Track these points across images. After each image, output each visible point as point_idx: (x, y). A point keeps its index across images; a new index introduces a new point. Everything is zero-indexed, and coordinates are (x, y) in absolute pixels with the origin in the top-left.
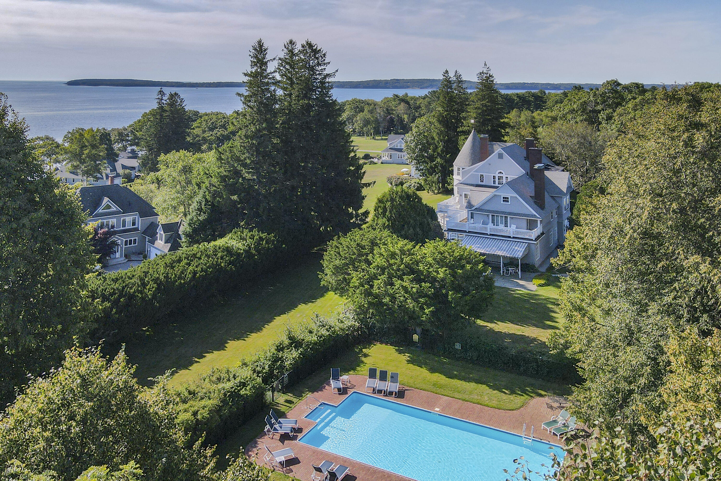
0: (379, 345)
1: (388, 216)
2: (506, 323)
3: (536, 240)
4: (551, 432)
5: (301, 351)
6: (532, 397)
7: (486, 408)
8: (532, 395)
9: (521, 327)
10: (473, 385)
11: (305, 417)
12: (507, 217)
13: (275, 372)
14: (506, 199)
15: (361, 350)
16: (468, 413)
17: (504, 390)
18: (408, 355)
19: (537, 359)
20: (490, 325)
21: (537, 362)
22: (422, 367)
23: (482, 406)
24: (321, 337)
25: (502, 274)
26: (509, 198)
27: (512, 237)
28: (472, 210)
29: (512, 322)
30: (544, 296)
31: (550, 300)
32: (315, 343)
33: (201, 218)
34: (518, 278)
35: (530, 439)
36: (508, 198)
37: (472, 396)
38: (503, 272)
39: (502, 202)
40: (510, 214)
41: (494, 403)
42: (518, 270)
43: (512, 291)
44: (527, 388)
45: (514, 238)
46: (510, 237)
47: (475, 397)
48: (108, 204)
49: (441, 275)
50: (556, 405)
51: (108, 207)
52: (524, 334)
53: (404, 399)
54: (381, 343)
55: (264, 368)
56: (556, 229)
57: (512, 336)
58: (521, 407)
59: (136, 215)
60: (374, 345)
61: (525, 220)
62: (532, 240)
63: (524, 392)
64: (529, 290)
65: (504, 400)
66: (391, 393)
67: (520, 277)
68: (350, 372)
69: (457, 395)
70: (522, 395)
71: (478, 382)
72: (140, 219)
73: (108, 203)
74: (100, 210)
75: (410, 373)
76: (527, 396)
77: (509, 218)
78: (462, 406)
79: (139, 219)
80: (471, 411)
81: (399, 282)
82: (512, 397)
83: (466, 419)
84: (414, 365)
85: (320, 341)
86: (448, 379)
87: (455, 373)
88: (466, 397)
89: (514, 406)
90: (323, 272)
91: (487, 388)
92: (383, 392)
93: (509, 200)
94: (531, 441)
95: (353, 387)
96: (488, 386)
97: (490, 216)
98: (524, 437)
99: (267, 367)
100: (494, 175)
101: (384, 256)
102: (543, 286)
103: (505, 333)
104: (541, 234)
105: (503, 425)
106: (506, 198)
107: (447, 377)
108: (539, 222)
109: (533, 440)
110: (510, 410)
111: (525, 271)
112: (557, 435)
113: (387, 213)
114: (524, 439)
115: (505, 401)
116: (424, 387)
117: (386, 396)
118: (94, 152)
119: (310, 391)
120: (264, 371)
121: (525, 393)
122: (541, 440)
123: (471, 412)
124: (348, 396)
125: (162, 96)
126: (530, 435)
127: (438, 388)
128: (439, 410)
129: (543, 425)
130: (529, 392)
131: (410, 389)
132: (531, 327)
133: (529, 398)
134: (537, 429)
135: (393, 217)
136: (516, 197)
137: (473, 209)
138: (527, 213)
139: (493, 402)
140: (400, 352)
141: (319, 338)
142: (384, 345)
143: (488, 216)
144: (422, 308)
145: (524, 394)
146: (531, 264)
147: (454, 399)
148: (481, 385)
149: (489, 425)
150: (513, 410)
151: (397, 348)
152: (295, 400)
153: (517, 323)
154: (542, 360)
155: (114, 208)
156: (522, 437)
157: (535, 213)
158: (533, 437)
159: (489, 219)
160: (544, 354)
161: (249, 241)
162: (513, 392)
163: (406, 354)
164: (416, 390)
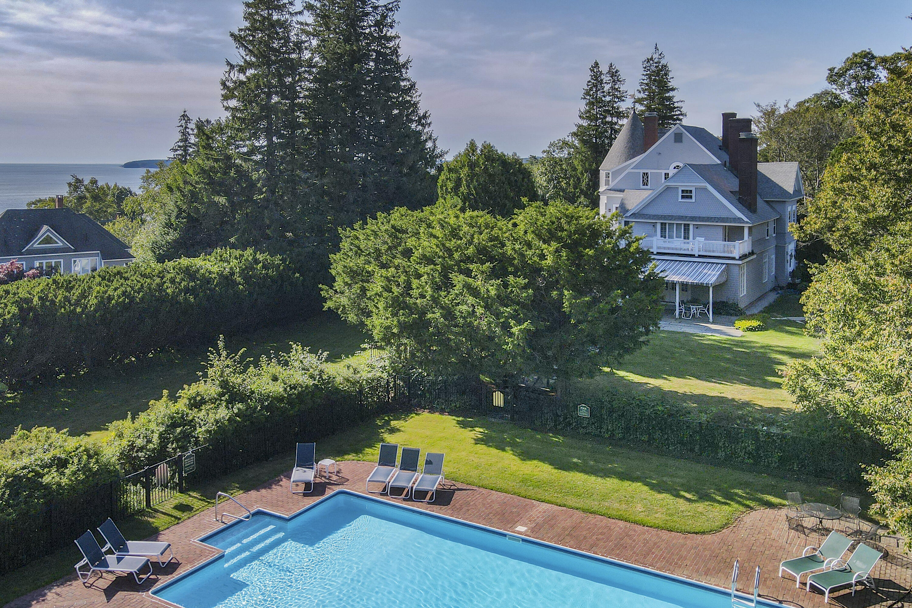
0: (425, 415)
1: (463, 193)
2: (687, 378)
3: (741, 258)
4: (805, 584)
5: (239, 409)
6: (748, 506)
7: (639, 528)
8: (748, 503)
9: (717, 384)
10: (612, 483)
11: (202, 541)
12: (689, 224)
13: (170, 447)
14: (686, 194)
15: (388, 423)
16: (594, 538)
17: (682, 493)
18: (481, 430)
19: (756, 432)
20: (654, 382)
21: (757, 439)
22: (503, 450)
23: (628, 525)
24: (294, 388)
25: (677, 316)
26: (694, 192)
27: (697, 255)
28: (626, 217)
29: (698, 378)
30: (757, 343)
31: (773, 348)
32: (280, 399)
33: (169, 238)
34: (708, 322)
35: (751, 601)
36: (691, 191)
37: (606, 504)
38: (680, 313)
39: (680, 200)
40: (693, 219)
41: (659, 518)
42: (708, 309)
43: (697, 336)
44: (737, 491)
45: (700, 256)
46: (693, 256)
47: (615, 506)
48: (48, 235)
49: (549, 261)
50: (809, 522)
51: (48, 240)
52: (722, 395)
53: (450, 506)
54: (432, 410)
55: (149, 441)
56: (773, 257)
57: (700, 399)
58: (722, 528)
59: (97, 255)
60: (416, 414)
61: (722, 227)
62: (734, 259)
63: (730, 497)
64: (730, 335)
65: (683, 512)
66: (420, 495)
67: (711, 320)
68: (346, 457)
69: (571, 501)
70: (726, 504)
71: (623, 476)
72: (103, 261)
73: (48, 233)
74: (35, 244)
75: (476, 461)
76: (736, 506)
77: (691, 227)
78: (581, 522)
79: (101, 262)
80: (602, 534)
81: (461, 277)
82: (701, 506)
83: (589, 550)
84: (489, 446)
85: (289, 395)
86: (556, 471)
87: (575, 460)
88: (594, 505)
89: (706, 526)
90: (331, 287)
91: (646, 488)
92: (405, 493)
93: (693, 194)
94: (753, 605)
95: (343, 481)
96: (647, 484)
97: (659, 227)
98: (735, 596)
99: (155, 438)
100: (667, 172)
101: (438, 238)
102: (755, 331)
103: (684, 394)
104: (749, 254)
105: (680, 566)
106: (687, 191)
107: (555, 468)
108: (746, 231)
109: (758, 603)
110: (696, 533)
111: (720, 314)
112: (822, 593)
113: (462, 189)
114: (734, 600)
115: (685, 514)
116: (501, 484)
117: (410, 499)
118: (97, 206)
119: (240, 488)
120: (151, 446)
121: (732, 500)
122: (781, 602)
123: (600, 537)
124: (322, 498)
125: (186, 122)
126: (751, 590)
127: (531, 488)
128: (526, 531)
129: (781, 568)
130: (741, 497)
131: (469, 487)
132: (737, 385)
133: (742, 508)
134: (766, 576)
135: (473, 195)
136: (705, 189)
137: (628, 214)
138: (724, 215)
139: (657, 516)
140: (463, 425)
141: (288, 389)
142: (437, 416)
143: (654, 225)
144: (506, 327)
145: (729, 502)
146: (731, 302)
147: (565, 508)
148: (630, 483)
149: (644, 564)
150: (703, 533)
151: (461, 419)
152: (196, 504)
153: (710, 379)
154: (768, 434)
155: (60, 242)
156: (729, 595)
157: (739, 215)
158: (759, 596)
159: (656, 231)
160: (773, 424)
161: (234, 262)
162: (704, 497)
163: (477, 429)
164: (481, 490)
